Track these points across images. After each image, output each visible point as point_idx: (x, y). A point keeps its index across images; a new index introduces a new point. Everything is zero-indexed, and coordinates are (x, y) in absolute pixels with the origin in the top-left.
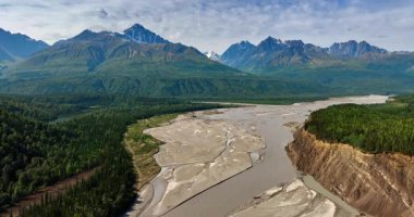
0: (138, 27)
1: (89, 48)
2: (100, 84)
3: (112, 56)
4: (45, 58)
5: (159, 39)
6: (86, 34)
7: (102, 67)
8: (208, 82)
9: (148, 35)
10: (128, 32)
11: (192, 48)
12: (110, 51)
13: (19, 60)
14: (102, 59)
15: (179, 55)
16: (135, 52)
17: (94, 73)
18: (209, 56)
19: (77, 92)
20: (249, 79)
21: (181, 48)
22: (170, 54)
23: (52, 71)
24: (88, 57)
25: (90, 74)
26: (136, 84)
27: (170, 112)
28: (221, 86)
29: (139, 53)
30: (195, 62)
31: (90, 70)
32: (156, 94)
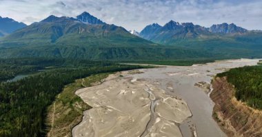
0: (86, 14)
1: (53, 27)
2: (57, 51)
3: (68, 32)
4: (22, 34)
5: (100, 22)
6: (51, 18)
7: (60, 40)
8: (132, 50)
9: (92, 19)
10: (80, 17)
11: (121, 27)
12: (67, 29)
13: (6, 34)
14: (61, 34)
15: (113, 32)
16: (83, 30)
17: (55, 44)
18: (132, 33)
19: (40, 56)
20: (159, 48)
21: (114, 27)
22: (106, 31)
23: (27, 42)
24: (51, 33)
25: (52, 44)
26: (82, 51)
27: (103, 72)
28: (141, 53)
29: (86, 30)
30: (123, 37)
31: (53, 42)
32: (96, 58)
